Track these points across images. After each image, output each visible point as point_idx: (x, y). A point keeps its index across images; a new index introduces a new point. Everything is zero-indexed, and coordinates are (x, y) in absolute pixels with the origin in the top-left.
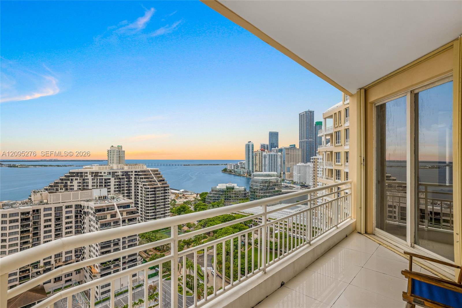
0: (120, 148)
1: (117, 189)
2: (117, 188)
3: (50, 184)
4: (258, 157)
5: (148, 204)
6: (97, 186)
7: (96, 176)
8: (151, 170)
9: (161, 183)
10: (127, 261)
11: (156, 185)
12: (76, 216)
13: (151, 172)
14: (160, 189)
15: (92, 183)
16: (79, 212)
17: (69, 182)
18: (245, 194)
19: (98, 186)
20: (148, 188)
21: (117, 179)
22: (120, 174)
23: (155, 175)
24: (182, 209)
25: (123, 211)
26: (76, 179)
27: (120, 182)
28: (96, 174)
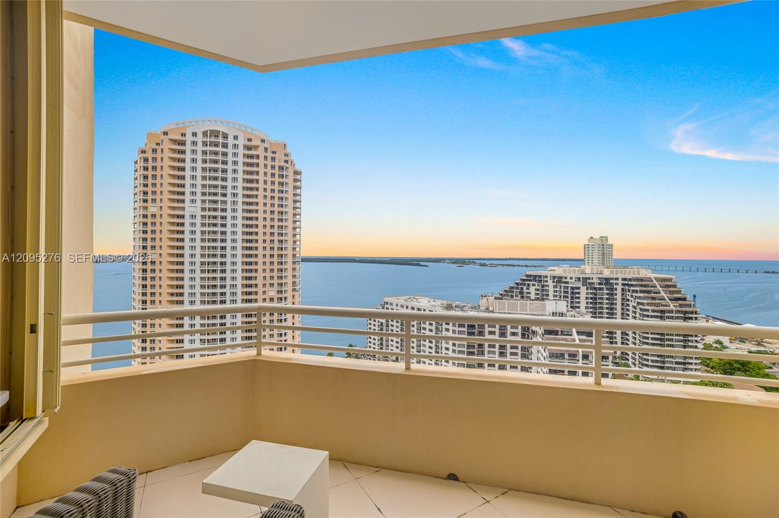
0: (604, 239)
1: (591, 305)
2: (591, 303)
3: (505, 289)
5: (647, 338)
6: (560, 296)
7: (559, 282)
8: (655, 278)
9: (678, 305)
11: (666, 306)
12: (523, 335)
13: (654, 281)
14: (673, 315)
17: (525, 288)
19: (562, 297)
20: (648, 310)
21: (591, 290)
22: (595, 281)
23: (664, 287)
25: (585, 340)
26: (534, 285)
27: (595, 294)
28: (559, 280)
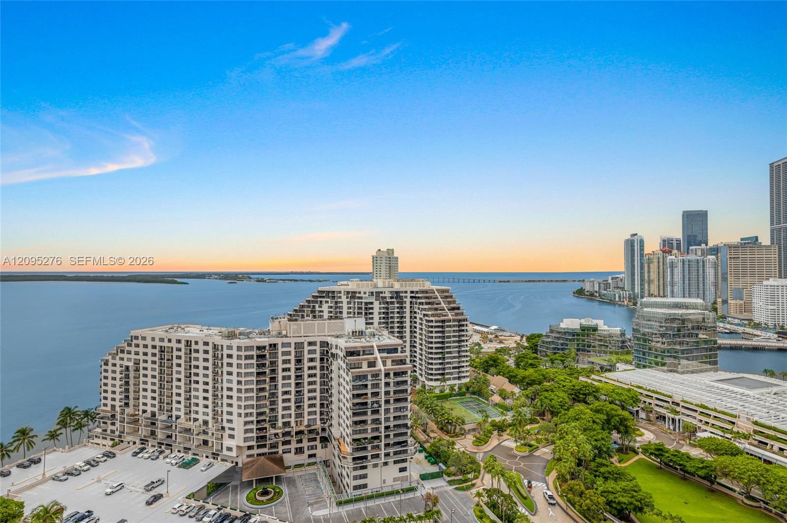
0: (391, 252)
1: (384, 321)
2: (384, 318)
3: (295, 308)
4: (654, 266)
5: (432, 348)
6: (354, 313)
7: (353, 297)
8: (437, 290)
9: (454, 314)
10: (392, 442)
11: (445, 316)
12: (322, 359)
13: (436, 293)
14: (451, 323)
15: (348, 309)
16: (325, 352)
17: (317, 305)
18: (623, 342)
19: (356, 313)
20: (432, 321)
21: (383, 304)
22: (388, 295)
23: (444, 298)
24: (491, 362)
25: (387, 358)
26: (327, 302)
27: (387, 308)
28: (352, 295)
